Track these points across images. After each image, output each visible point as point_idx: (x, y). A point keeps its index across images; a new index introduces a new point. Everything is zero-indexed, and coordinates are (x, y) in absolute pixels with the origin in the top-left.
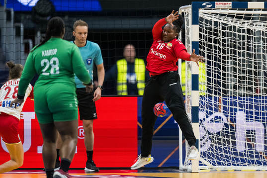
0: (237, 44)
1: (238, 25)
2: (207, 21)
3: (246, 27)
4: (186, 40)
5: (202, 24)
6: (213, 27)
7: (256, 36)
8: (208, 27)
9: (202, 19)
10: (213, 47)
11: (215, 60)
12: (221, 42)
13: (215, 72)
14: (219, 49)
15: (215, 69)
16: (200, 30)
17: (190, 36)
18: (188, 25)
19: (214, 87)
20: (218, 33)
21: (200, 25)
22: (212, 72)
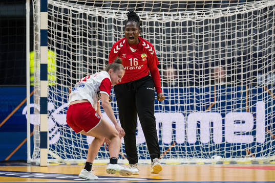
0: (88, 32)
1: (88, 13)
2: (56, 8)
3: (97, 14)
4: (34, 28)
5: (51, 11)
6: (62, 14)
7: (107, 24)
8: (57, 14)
9: (51, 6)
10: (62, 35)
11: (65, 49)
12: (71, 30)
13: (65, 61)
14: (69, 37)
15: (65, 58)
16: (49, 17)
17: (38, 23)
18: (36, 12)
19: (64, 77)
20: (68, 20)
21: (49, 13)
22: (61, 61)
